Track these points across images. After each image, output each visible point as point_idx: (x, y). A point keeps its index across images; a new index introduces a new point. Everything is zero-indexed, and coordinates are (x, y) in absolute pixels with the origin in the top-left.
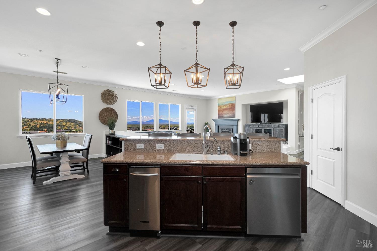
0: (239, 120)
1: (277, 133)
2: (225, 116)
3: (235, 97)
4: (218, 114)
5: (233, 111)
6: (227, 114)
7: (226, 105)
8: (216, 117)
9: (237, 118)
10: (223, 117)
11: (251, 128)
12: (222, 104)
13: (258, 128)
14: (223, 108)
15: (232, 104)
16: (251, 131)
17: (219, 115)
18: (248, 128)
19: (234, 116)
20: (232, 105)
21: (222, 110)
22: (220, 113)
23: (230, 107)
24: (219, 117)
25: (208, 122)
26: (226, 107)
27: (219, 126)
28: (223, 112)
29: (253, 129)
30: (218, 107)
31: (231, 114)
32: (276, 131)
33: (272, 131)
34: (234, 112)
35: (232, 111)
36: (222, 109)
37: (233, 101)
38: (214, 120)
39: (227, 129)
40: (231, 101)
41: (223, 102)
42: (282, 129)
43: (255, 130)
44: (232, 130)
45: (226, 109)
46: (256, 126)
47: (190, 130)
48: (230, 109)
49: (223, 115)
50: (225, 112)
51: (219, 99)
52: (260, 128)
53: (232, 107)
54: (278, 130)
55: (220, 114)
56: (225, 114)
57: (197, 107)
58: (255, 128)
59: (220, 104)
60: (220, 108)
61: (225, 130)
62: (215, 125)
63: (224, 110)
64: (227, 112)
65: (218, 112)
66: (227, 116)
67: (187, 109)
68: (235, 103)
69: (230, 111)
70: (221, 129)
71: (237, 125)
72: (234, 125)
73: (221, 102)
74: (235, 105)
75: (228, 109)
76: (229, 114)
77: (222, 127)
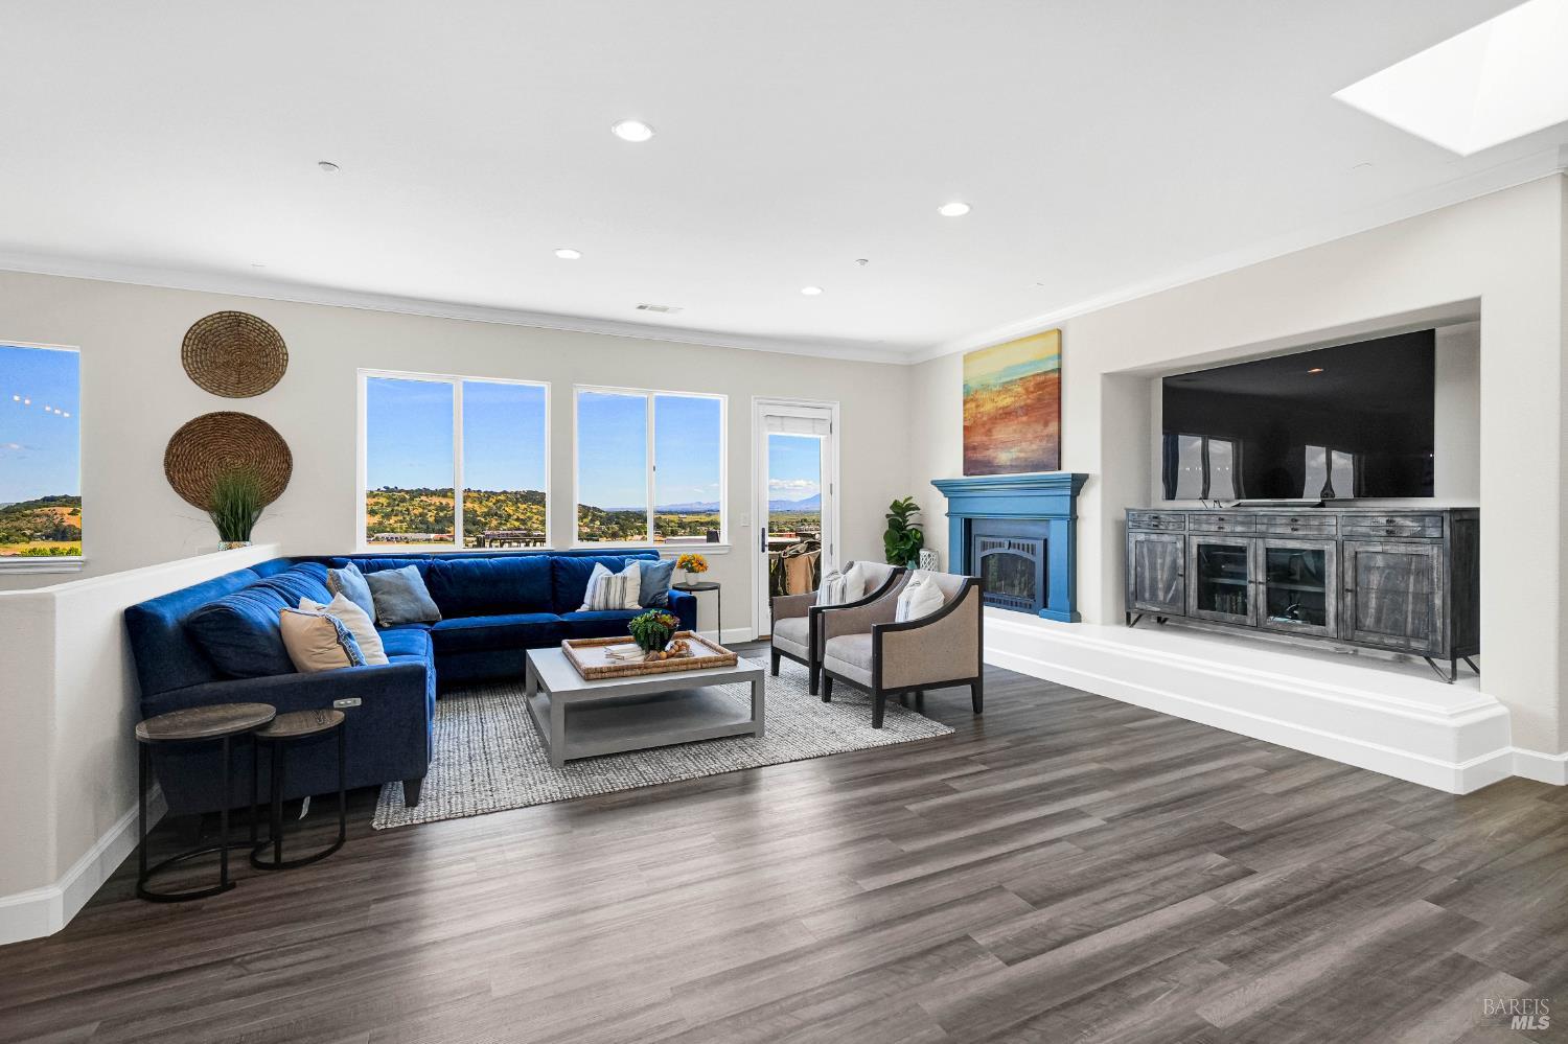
0: (1078, 482)
1: (1375, 580)
2: (1003, 457)
3: (1060, 332)
4: (966, 448)
5: (1046, 424)
6: (1014, 443)
7: (1005, 388)
8: (953, 468)
9: (1070, 467)
10: (991, 467)
11: (1165, 538)
12: (986, 387)
13: (1213, 541)
14: (988, 407)
15: (1042, 378)
16: (1168, 560)
17: (971, 453)
18: (1142, 537)
19: (1056, 457)
20: (1040, 386)
21: (984, 425)
22: (977, 439)
23: (1029, 401)
24: (970, 466)
25: (910, 498)
26: (1006, 401)
27: (968, 523)
28: (990, 432)
29: (1180, 545)
30: (965, 403)
31: (1034, 447)
32: (1369, 569)
33: (1331, 569)
34: (1053, 428)
35: (1039, 427)
36: (985, 419)
37: (1049, 359)
38: (944, 487)
39: (1012, 541)
40: (1035, 360)
41: (990, 371)
42: (1421, 550)
43: (1194, 550)
44: (1039, 545)
45: (1006, 414)
46: (1205, 527)
48: (1027, 410)
49: (990, 453)
50: (1002, 433)
51: (969, 357)
52: (1232, 542)
53: (1039, 399)
54: (1380, 561)
55: (974, 448)
56: (1005, 445)
57: (837, 408)
58: (1195, 541)
59: (973, 384)
60: (977, 406)
61: (1000, 545)
62: (947, 515)
63: (996, 418)
64: (1015, 431)
65: (965, 437)
66: (1011, 460)
67: (770, 420)
68: (1059, 370)
69: (1028, 424)
70: (983, 539)
71: (1069, 520)
72: (1055, 517)
73: (979, 373)
74: (1056, 385)
75: (1020, 412)
76: (1024, 446)
77: (988, 528)
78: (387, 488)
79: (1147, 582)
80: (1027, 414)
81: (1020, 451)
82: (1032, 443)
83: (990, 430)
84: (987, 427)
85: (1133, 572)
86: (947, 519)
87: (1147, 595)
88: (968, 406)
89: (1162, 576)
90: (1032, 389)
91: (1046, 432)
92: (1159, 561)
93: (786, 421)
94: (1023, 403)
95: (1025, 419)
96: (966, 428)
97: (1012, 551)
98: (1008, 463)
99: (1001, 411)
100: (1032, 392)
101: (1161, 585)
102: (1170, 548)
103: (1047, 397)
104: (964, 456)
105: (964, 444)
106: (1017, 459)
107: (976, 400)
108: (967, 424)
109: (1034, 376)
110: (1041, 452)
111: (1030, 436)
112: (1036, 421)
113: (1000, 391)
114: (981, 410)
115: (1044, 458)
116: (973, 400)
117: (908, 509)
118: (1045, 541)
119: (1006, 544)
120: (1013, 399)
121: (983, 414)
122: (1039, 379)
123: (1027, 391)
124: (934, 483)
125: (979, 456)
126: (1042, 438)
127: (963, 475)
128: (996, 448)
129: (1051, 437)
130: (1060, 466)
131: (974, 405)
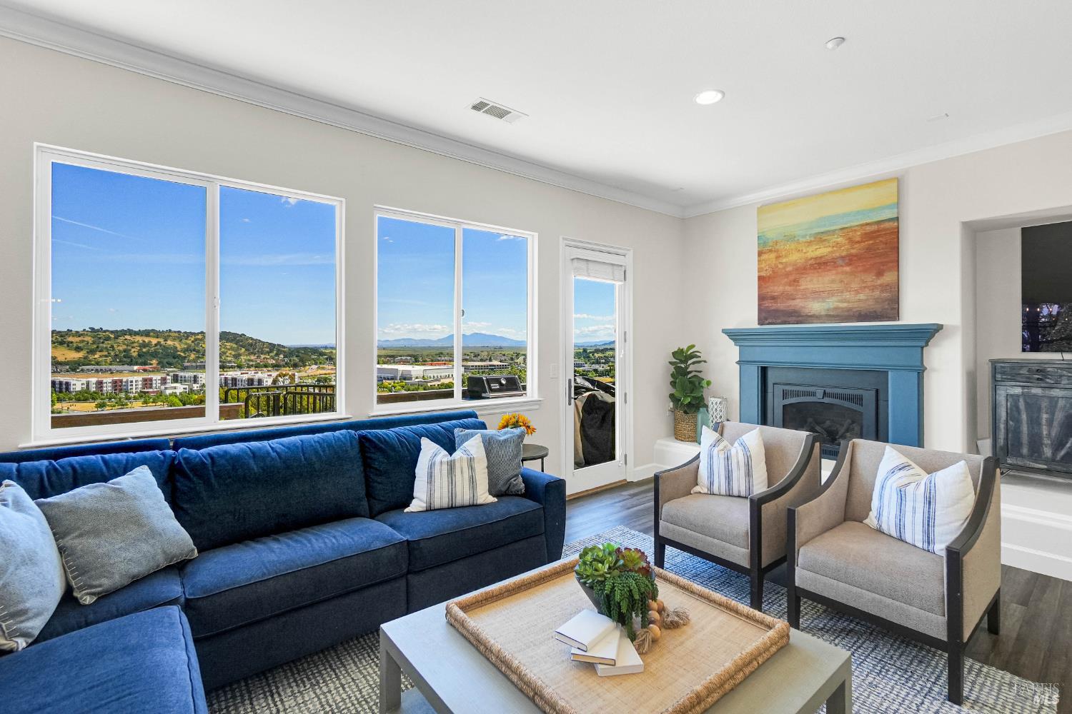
0: (926, 334)
2: (816, 307)
3: (899, 180)
4: (761, 298)
5: (880, 274)
6: (831, 293)
7: (820, 238)
8: (746, 316)
9: (912, 314)
10: (797, 316)
11: (1055, 393)
12: (791, 238)
14: (795, 257)
15: (875, 228)
16: (1059, 416)
17: (767, 304)
18: (1017, 391)
19: (892, 307)
20: (869, 236)
21: (788, 274)
22: (777, 289)
23: (853, 251)
24: (765, 315)
25: (693, 346)
26: (822, 251)
27: (764, 371)
28: (796, 282)
30: (760, 254)
31: (862, 296)
34: (888, 278)
35: (870, 278)
36: (789, 269)
37: (883, 208)
38: (734, 335)
39: (828, 390)
40: (864, 209)
41: (798, 221)
44: (869, 397)
45: (821, 265)
47: (588, 390)
48: (850, 260)
49: (798, 303)
50: (811, 283)
51: (765, 209)
53: (869, 249)
55: (773, 298)
56: (817, 295)
57: (630, 255)
59: (771, 235)
60: (778, 257)
61: (814, 394)
62: (737, 363)
63: (805, 269)
64: (833, 281)
65: (760, 287)
66: (827, 310)
67: (576, 263)
68: (897, 219)
69: (852, 273)
70: (784, 387)
71: (920, 372)
72: (896, 368)
73: (778, 224)
74: (896, 232)
75: (840, 262)
76: (847, 295)
77: (792, 376)
78: (92, 329)
79: (1025, 437)
80: (850, 265)
81: (841, 301)
82: (859, 293)
83: (796, 281)
84: (792, 278)
85: (1002, 426)
86: (738, 366)
87: (1025, 451)
88: (764, 257)
89: (1049, 434)
90: (858, 239)
91: (879, 282)
92: (1045, 417)
93: (591, 265)
94: (844, 253)
95: (848, 269)
96: (760, 278)
97: (827, 400)
98: (823, 313)
99: (812, 262)
100: (858, 242)
101: (1047, 443)
103: (882, 246)
104: (759, 305)
105: (760, 294)
106: (836, 309)
107: (777, 251)
108: (763, 274)
109: (862, 225)
110: (871, 302)
111: (855, 286)
112: (865, 271)
113: (811, 242)
114: (784, 260)
115: (878, 308)
116: (771, 251)
117: (692, 356)
118: (877, 391)
119: (820, 393)
120: (830, 249)
121: (786, 265)
122: (868, 229)
123: (851, 241)
124: (724, 331)
125: (781, 306)
126: (873, 288)
127: (759, 324)
128: (805, 297)
129: (884, 288)
130: (896, 316)
131: (773, 256)
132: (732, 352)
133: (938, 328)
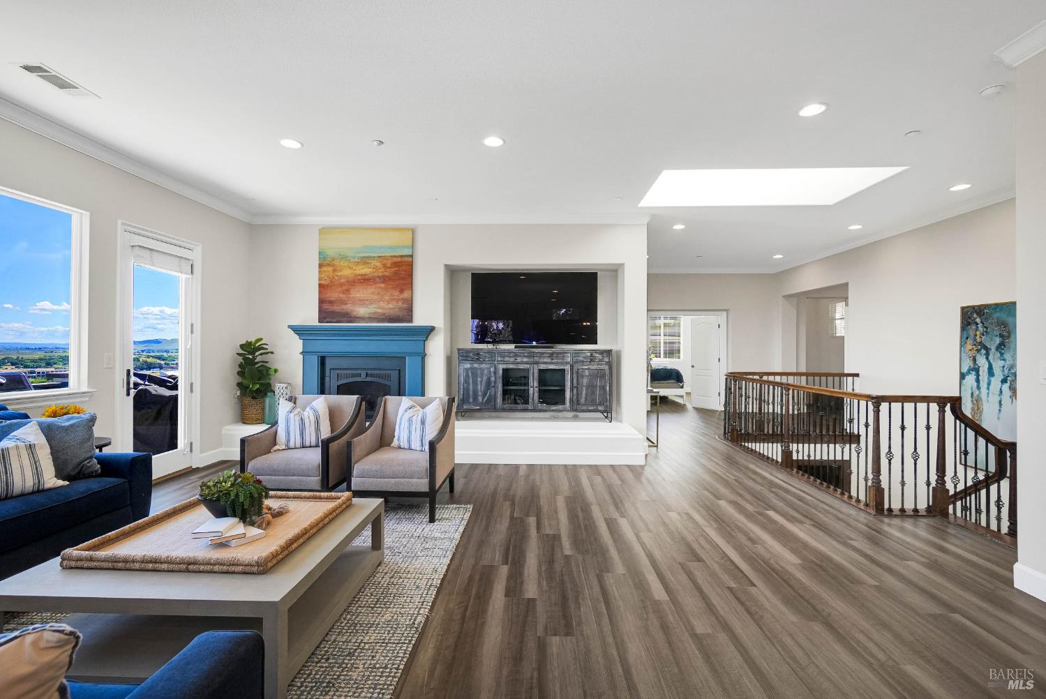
0: (429, 331)
1: (585, 381)
2: (362, 311)
3: (413, 230)
4: (321, 302)
5: (402, 291)
6: (371, 302)
7: (365, 261)
8: (309, 316)
9: (419, 320)
10: (348, 317)
11: (483, 366)
12: (344, 257)
13: (511, 366)
14: (347, 272)
15: (399, 259)
16: (485, 378)
17: (325, 306)
18: (468, 366)
19: (408, 314)
20: (396, 264)
21: (341, 285)
22: (333, 295)
23: (386, 274)
24: (324, 315)
25: (261, 339)
26: (365, 270)
27: (322, 361)
28: (348, 291)
29: (492, 369)
30: (321, 266)
31: (391, 306)
32: (583, 376)
33: (568, 377)
34: (406, 295)
35: (396, 293)
36: (343, 281)
37: (404, 247)
38: (299, 331)
39: (370, 372)
40: (392, 245)
41: (349, 246)
42: (602, 367)
43: (501, 372)
44: (394, 374)
45: (365, 280)
46: (507, 359)
48: (384, 279)
49: (348, 307)
50: (359, 293)
51: (325, 231)
52: (521, 367)
53: (395, 273)
54: (587, 373)
55: (331, 302)
56: (363, 302)
58: (501, 367)
59: (330, 253)
60: (335, 271)
61: (360, 375)
62: (301, 353)
63: (354, 282)
64: (373, 293)
65: (320, 292)
66: (370, 313)
68: (412, 256)
69: (386, 289)
70: (338, 371)
71: (423, 356)
72: (411, 354)
73: (336, 245)
74: (410, 266)
75: (378, 280)
76: (382, 304)
77: (344, 363)
79: (471, 392)
80: (384, 283)
81: (378, 308)
82: (388, 303)
84: (345, 287)
85: (462, 387)
86: (301, 356)
87: (471, 400)
88: (325, 269)
89: (481, 388)
90: (389, 265)
91: (402, 296)
92: (479, 379)
94: (380, 274)
95: (382, 285)
96: (321, 286)
97: (368, 379)
98: (367, 316)
99: (360, 277)
100: (389, 268)
101: (480, 393)
102: (485, 372)
103: (403, 273)
104: (320, 307)
105: (320, 299)
106: (375, 313)
107: (333, 266)
108: (323, 282)
109: (392, 256)
110: (397, 310)
111: (387, 298)
112: (393, 288)
113: (359, 262)
114: (339, 274)
115: (401, 314)
116: (329, 265)
117: (259, 348)
118: (399, 370)
119: (363, 374)
120: (371, 270)
121: (340, 277)
122: (396, 260)
123: (384, 266)
124: (289, 327)
125: (336, 308)
126: (398, 300)
127: (319, 322)
128: (354, 303)
129: (405, 300)
130: (411, 320)
131: (330, 269)
132: (297, 344)
133: (432, 329)
